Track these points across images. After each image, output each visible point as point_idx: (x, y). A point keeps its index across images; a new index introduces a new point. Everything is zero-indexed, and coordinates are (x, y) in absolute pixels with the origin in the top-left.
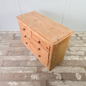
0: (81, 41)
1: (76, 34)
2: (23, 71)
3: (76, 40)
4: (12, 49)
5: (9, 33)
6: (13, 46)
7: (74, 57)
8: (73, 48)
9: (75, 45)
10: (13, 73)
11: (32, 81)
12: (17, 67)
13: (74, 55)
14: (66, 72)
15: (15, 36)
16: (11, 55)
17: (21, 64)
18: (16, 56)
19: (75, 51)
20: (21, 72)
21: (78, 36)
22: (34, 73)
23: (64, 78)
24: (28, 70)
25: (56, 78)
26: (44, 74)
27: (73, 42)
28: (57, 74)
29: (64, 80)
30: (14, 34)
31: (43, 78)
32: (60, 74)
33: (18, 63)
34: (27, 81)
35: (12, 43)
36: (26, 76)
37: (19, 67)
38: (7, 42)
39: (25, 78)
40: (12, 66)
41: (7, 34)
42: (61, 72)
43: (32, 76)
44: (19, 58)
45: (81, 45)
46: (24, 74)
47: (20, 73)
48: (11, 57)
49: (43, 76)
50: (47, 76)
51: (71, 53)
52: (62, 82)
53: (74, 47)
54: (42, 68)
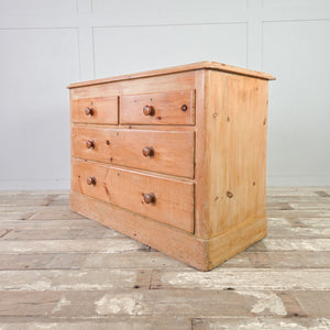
1: (315, 192)
2: (55, 284)
5: (33, 194)
6: (34, 219)
9: (323, 213)
11: (101, 321)
15: (56, 199)
16: (16, 239)
17: (53, 262)
18: (36, 242)
21: (329, 196)
22: (119, 291)
23: (303, 309)
24: (85, 280)
25: (253, 311)
28: (257, 295)
29: (305, 316)
31: (169, 308)
32: (273, 295)
33: (36, 261)
34: (70, 321)
36: (64, 302)
37: (38, 273)
38: (12, 211)
39: (58, 309)
41: (23, 195)
42: (279, 286)
44: (52, 245)
46: (59, 293)
47: (35, 293)
49: (169, 300)
50: (195, 300)
52: (294, 325)
53: (323, 219)
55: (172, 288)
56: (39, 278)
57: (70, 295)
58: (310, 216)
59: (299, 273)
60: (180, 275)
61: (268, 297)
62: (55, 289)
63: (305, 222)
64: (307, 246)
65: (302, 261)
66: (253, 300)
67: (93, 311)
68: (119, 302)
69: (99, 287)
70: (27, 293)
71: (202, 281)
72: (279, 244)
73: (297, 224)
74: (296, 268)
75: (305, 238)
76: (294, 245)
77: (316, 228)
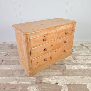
0: (88, 51)
1: (81, 44)
2: (17, 82)
3: (82, 49)
4: (8, 58)
5: (6, 43)
6: (9, 55)
7: (81, 66)
8: (79, 57)
9: (81, 54)
10: (5, 84)
12: (10, 77)
13: (82, 64)
14: (74, 82)
15: (13, 46)
16: (5, 64)
17: (16, 73)
18: (11, 65)
19: (83, 60)
20: (15, 82)
21: (84, 46)
22: (32, 85)
24: (24, 80)
25: (61, 90)
26: (45, 86)
27: (78, 51)
28: (63, 85)
30: (11, 44)
31: (43, 90)
32: (66, 85)
33: (12, 73)
35: (8, 52)
36: (20, 88)
37: (13, 78)
38: (2, 52)
40: (4, 76)
41: (4, 44)
42: (67, 83)
43: (28, 88)
44: (15, 67)
45: (89, 54)
46: (19, 85)
47: (13, 85)
48: (5, 66)
49: (43, 87)
50: (49, 87)
51: (78, 62)
53: (81, 56)
54: (43, 79)
55: (44, 83)
57: (22, 86)
60: (46, 79)
61: (65, 86)
64: (76, 67)
65: (74, 73)
66: (62, 87)
68: (33, 88)
69: (28, 83)
71: (51, 81)
72: (69, 67)
73: (74, 58)
75: (75, 64)
76: (73, 67)
77: (78, 60)
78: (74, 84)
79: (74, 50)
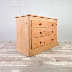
1: (64, 42)
5: (6, 41)
6: (7, 46)
9: (65, 45)
13: (66, 50)
17: (13, 53)
18: (9, 49)
23: (59, 60)
25: (50, 60)
30: (9, 41)
31: (35, 60)
33: (9, 53)
38: (2, 44)
39: (15, 59)
48: (4, 50)
50: (40, 59)
55: (36, 57)
56: (11, 55)
57: (17, 58)
58: (62, 46)
59: (59, 55)
60: (37, 55)
61: (53, 58)
62: (14, 57)
63: (61, 47)
64: (61, 51)
65: (60, 53)
66: (50, 58)
67: (22, 60)
68: (26, 59)
69: (22, 57)
70: (9, 57)
71: (41, 56)
72: (56, 50)
73: (60, 47)
74: (59, 54)
75: (61, 49)
76: (59, 51)
77: (63, 48)
78: (60, 57)
79: (59, 44)
